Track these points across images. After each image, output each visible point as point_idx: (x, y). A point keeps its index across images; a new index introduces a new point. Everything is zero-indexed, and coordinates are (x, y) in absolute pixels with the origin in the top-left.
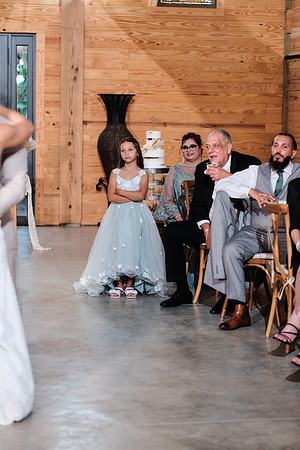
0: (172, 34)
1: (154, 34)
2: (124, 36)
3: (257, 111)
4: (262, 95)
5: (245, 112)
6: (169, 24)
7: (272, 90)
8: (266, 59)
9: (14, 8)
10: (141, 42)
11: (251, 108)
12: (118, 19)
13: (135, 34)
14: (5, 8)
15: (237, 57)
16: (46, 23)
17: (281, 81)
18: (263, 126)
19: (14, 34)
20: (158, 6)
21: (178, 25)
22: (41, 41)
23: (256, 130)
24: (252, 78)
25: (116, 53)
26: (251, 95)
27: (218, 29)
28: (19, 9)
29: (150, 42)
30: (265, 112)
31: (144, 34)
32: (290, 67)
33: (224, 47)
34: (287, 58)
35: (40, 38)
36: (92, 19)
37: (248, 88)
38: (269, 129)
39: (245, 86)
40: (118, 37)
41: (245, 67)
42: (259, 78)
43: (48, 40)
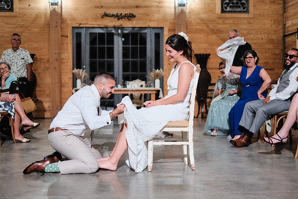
0: (228, 26)
1: (220, 26)
2: (206, 28)
3: (270, 62)
4: (272, 54)
5: (264, 63)
6: (226, 22)
7: (277, 52)
8: (274, 37)
9: (153, 16)
10: (213, 30)
11: (267, 61)
12: (202, 20)
13: (211, 26)
14: (149, 16)
15: (260, 36)
16: (168, 22)
17: (282, 48)
18: (273, 69)
19: (153, 28)
20: (221, 13)
21: (231, 21)
22: (166, 31)
23: (270, 71)
24: (267, 46)
25: (201, 36)
26: (267, 55)
27: (250, 23)
28: (156, 16)
29: (217, 30)
30: (274, 63)
31: (215, 26)
32: (286, 40)
33: (253, 32)
34: (285, 36)
35: (166, 29)
36: (190, 20)
37: (265, 51)
38: (276, 71)
39: (264, 50)
40: (202, 28)
41: (264, 41)
42: (271, 46)
43: (169, 30)
